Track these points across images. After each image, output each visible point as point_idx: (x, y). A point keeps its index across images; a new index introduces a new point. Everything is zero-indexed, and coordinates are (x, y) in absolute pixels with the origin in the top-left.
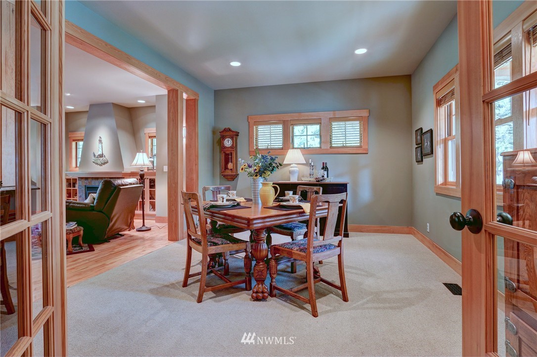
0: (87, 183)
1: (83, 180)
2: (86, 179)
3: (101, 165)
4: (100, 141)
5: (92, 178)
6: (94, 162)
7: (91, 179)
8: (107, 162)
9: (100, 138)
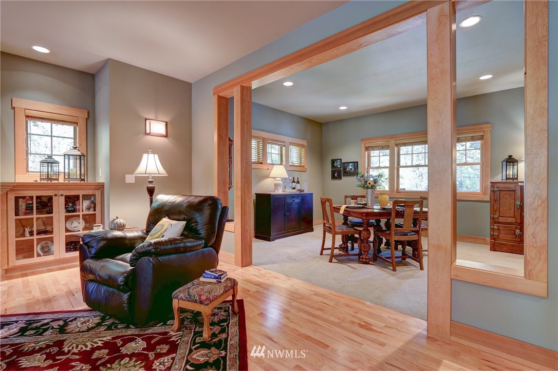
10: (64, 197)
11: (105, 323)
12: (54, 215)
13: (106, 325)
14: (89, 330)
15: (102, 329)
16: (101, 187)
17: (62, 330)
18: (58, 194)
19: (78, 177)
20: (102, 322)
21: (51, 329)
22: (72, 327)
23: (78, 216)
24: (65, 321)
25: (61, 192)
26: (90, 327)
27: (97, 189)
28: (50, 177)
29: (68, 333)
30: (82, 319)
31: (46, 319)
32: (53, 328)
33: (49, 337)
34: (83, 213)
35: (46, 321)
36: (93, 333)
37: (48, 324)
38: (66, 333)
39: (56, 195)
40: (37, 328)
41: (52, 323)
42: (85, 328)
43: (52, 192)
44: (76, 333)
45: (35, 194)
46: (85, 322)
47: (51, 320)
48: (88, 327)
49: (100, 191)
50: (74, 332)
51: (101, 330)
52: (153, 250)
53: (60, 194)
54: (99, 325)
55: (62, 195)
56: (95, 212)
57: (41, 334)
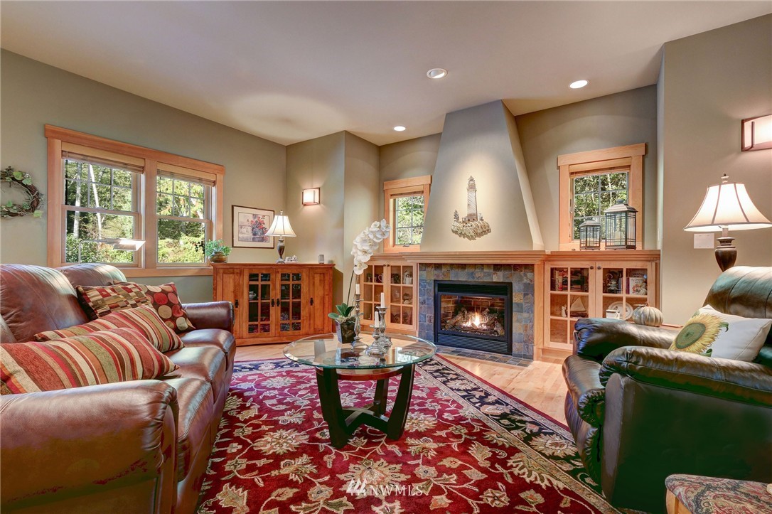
0: (438, 276)
1: (429, 269)
2: (438, 266)
3: (471, 238)
4: (472, 187)
5: (452, 265)
6: (456, 232)
7: (449, 268)
8: (489, 231)
9: (472, 180)
10: (601, 271)
11: (575, 463)
12: (590, 294)
13: (574, 465)
14: (553, 457)
15: (567, 467)
16: (655, 257)
17: (528, 439)
18: (594, 266)
19: (624, 244)
20: (574, 458)
21: (522, 430)
22: (539, 442)
23: (621, 299)
24: (540, 429)
25: (598, 264)
26: (555, 454)
27: (649, 261)
28: (588, 245)
29: (530, 446)
30: (557, 439)
31: (528, 416)
32: (524, 430)
33: (513, 438)
34: (628, 296)
35: (526, 419)
36: (551, 465)
37: (524, 422)
38: (529, 444)
39: (592, 268)
40: (513, 421)
41: (529, 425)
42: (548, 452)
43: (588, 263)
44: (536, 450)
45: (570, 265)
46: (556, 444)
47: (531, 420)
48: (553, 453)
49: (654, 264)
50: (536, 448)
51: (563, 467)
52: (625, 364)
53: (597, 266)
54: (567, 459)
55: (599, 268)
56: (645, 296)
57: (509, 430)
